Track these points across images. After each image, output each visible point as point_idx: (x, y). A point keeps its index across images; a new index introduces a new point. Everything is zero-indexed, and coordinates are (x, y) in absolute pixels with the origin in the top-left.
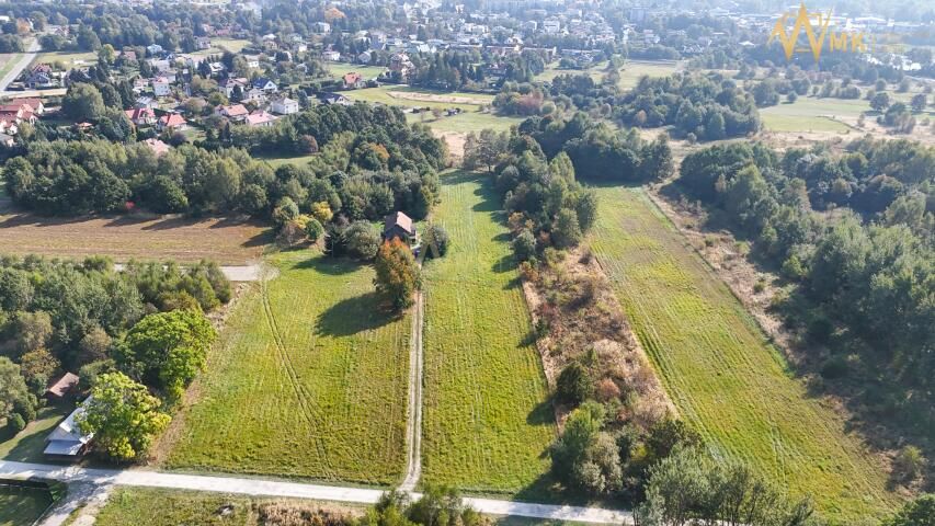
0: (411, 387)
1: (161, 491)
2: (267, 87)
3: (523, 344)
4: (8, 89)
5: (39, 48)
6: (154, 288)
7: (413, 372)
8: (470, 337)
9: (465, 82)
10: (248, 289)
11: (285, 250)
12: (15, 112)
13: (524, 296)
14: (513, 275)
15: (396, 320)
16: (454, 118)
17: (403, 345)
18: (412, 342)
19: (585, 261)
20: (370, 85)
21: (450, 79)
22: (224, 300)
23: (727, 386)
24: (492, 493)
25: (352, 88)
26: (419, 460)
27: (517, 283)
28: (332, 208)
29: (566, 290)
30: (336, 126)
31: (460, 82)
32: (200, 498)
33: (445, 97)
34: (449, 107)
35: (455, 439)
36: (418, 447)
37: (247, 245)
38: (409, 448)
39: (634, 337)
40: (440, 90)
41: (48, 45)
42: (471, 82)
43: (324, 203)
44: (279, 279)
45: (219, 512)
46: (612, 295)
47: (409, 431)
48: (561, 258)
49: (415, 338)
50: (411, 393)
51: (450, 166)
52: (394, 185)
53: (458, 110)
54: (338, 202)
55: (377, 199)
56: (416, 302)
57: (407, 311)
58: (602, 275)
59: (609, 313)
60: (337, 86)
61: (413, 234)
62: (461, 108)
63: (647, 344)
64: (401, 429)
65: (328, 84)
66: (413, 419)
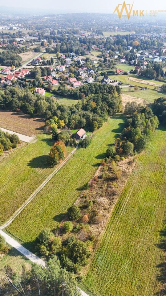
0: (34, 193)
2: (91, 72)
3: (78, 190)
4: (27, 65)
5: (45, 51)
7: (39, 188)
8: (66, 181)
9: (158, 76)
10: (24, 145)
11: (45, 133)
12: (19, 74)
13: (96, 171)
14: (99, 161)
15: (51, 168)
16: (142, 91)
17: (44, 178)
18: (48, 177)
20: (125, 74)
21: (153, 74)
22: (14, 147)
24: (20, 240)
25: (118, 74)
26: (13, 219)
27: (99, 165)
28: (65, 122)
29: (112, 173)
30: (93, 91)
31: (155, 76)
33: (146, 82)
34: (143, 86)
35: (28, 217)
36: (16, 215)
37: (38, 129)
38: (14, 215)
39: (116, 201)
40: (149, 78)
41: (48, 51)
42: (160, 76)
43: (63, 121)
44: (34, 144)
46: (126, 181)
47: (20, 208)
48: (121, 159)
49: (51, 176)
50: (32, 196)
51: (121, 112)
52: (87, 118)
53: (146, 88)
54: (67, 121)
55: (80, 122)
56: (62, 163)
57: (57, 166)
58: (131, 171)
59: (118, 187)
60: (113, 74)
61: (82, 137)
62: (148, 87)
63: (120, 204)
64: (18, 207)
65: (111, 72)
66: (24, 205)
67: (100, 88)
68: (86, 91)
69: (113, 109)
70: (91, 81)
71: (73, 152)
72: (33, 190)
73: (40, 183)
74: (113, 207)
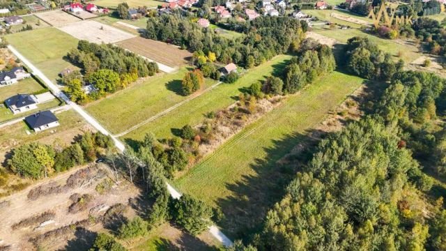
0: (156, 116)
1: (77, 113)
6: (132, 65)
7: (162, 113)
10: (162, 75)
13: (231, 105)
16: (340, 30)
17: (172, 104)
19: (273, 102)
20: (329, 8)
21: (367, 10)
22: (150, 75)
25: (317, 8)
27: (237, 99)
28: (216, 56)
32: (80, 117)
34: (346, 24)
36: (132, 130)
38: (130, 129)
43: (213, 53)
45: (79, 122)
46: (260, 117)
47: (139, 125)
48: (265, 97)
49: (181, 104)
50: (153, 117)
52: (244, 53)
53: (348, 27)
54: (219, 55)
55: (234, 56)
56: (197, 94)
57: (189, 96)
58: (271, 109)
59: (247, 120)
60: (310, 7)
62: (352, 26)
63: (241, 135)
64: (136, 124)
65: (309, 5)
66: (143, 123)
67: (278, 22)
68: (259, 24)
69: (283, 45)
70: (275, 13)
71: (213, 87)
72: (156, 112)
73: (166, 108)
74: (232, 136)
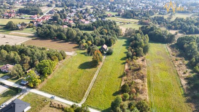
0: (92, 82)
1: (36, 94)
2: (92, 16)
3: (120, 77)
4: (47, 14)
5: (55, 6)
6: (51, 55)
7: (93, 79)
8: (109, 74)
9: (134, 16)
10: (70, 57)
12: (45, 18)
13: (125, 66)
14: (124, 61)
15: (95, 68)
16: (128, 24)
17: (94, 73)
18: (96, 73)
19: (143, 60)
20: (113, 16)
21: (130, 16)
22: (64, 58)
23: (165, 96)
24: (97, 109)
25: (109, 17)
26: (86, 98)
27: (124, 63)
28: (92, 42)
29: (135, 66)
30: (100, 25)
31: (132, 16)
32: (42, 97)
33: (128, 20)
34: (128, 22)
35: (95, 96)
36: (87, 96)
37: (74, 48)
38: (85, 96)
39: (146, 80)
40: (128, 18)
41: (57, 6)
42: (135, 16)
43: (90, 41)
44: (76, 56)
45: (44, 101)
46: (146, 69)
47: (87, 91)
48: (137, 59)
49: (98, 72)
50: (91, 84)
51: (122, 35)
52: (106, 39)
53: (130, 23)
55: (102, 41)
56: (101, 64)
57: (98, 66)
58: (146, 64)
60: (106, 16)
61: (106, 50)
62: (131, 22)
63: (149, 82)
64: (85, 91)
65: (104, 16)
68: (96, 25)
69: (118, 33)
70: (94, 20)
71: (104, 58)
72: (90, 80)
73: (92, 76)
74: (146, 84)
